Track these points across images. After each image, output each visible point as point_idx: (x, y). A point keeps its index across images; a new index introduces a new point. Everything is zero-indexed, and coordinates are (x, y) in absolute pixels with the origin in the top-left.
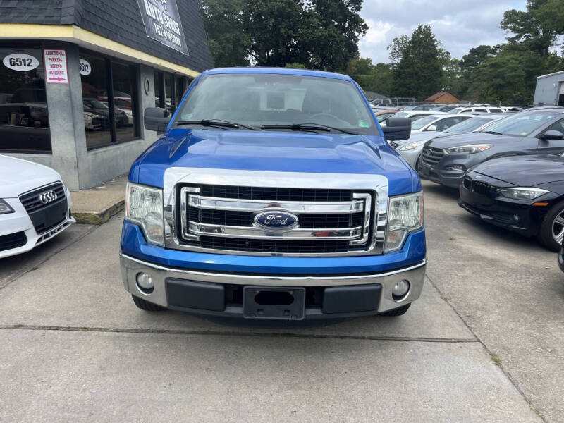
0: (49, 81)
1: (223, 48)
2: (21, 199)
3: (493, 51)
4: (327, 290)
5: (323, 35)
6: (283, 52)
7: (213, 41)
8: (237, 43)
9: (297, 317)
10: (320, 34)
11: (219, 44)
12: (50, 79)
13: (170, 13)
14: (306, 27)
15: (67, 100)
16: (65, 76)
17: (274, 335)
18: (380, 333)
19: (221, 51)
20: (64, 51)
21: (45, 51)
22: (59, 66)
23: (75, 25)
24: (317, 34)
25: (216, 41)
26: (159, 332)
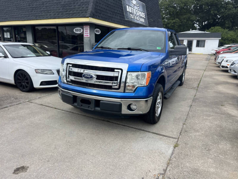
0: (84, 36)
1: (182, 22)
2: (57, 71)
4: (101, 101)
5: (233, 12)
6: (211, 21)
7: (177, 19)
8: (189, 19)
9: (91, 109)
10: (232, 12)
11: (180, 20)
12: (85, 35)
13: (141, 9)
14: (224, 9)
15: (89, 42)
16: (89, 34)
17: (104, 120)
18: (140, 127)
19: (180, 23)
20: (89, 26)
21: (84, 26)
22: (87, 31)
23: (90, 17)
25: (179, 19)
26: (72, 113)
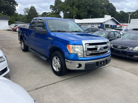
3: (48, 14)
24: (3, 5)
